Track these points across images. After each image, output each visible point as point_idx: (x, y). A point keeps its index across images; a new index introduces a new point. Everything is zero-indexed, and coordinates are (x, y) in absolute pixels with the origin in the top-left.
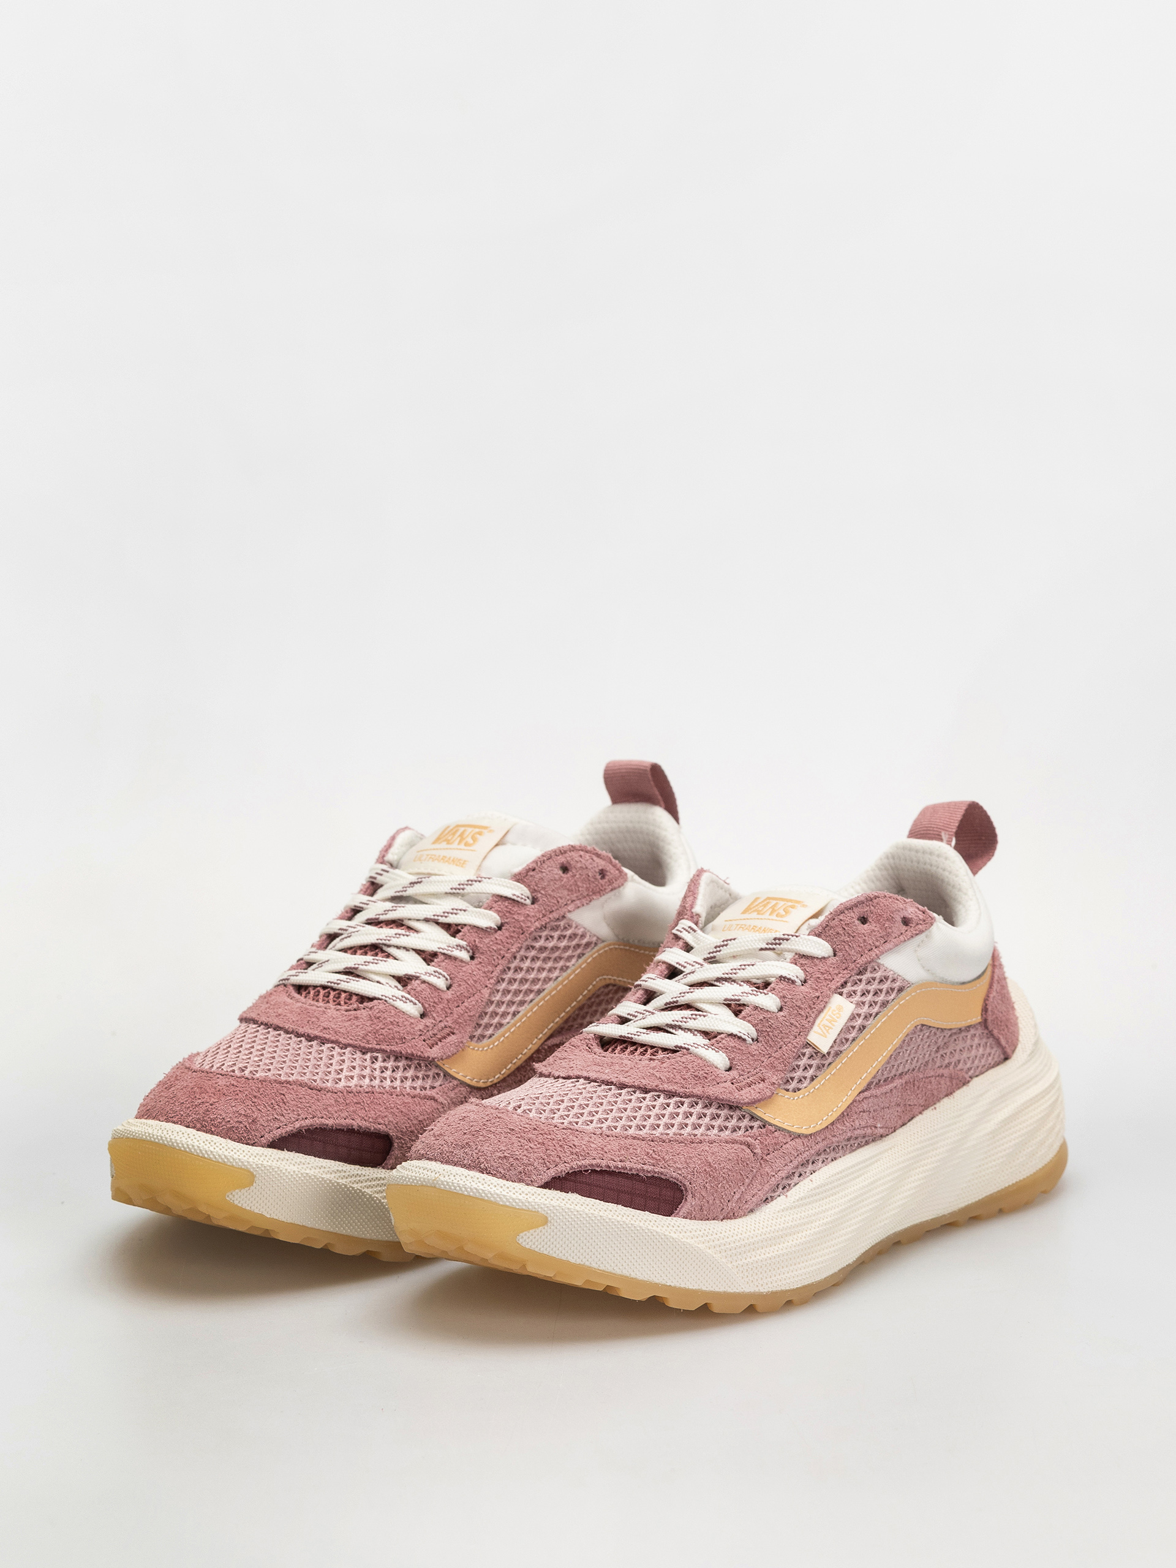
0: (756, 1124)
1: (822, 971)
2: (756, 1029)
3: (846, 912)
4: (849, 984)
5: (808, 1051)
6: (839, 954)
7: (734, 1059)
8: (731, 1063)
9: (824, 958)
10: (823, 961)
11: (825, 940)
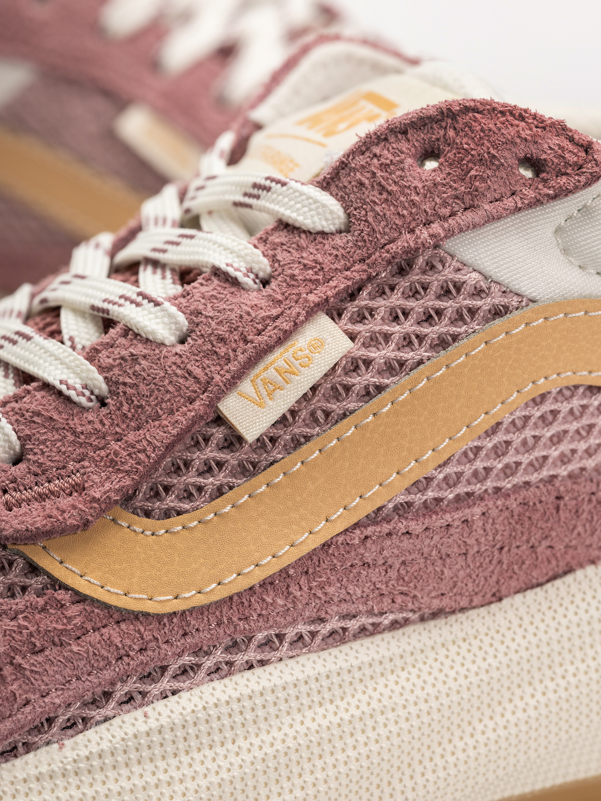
0: (36, 582)
1: (306, 262)
2: (106, 378)
3: (392, 139)
4: (364, 294)
5: (218, 433)
6: (357, 227)
7: (29, 437)
8: (23, 446)
9: (323, 234)
10: (319, 238)
11: (335, 196)
